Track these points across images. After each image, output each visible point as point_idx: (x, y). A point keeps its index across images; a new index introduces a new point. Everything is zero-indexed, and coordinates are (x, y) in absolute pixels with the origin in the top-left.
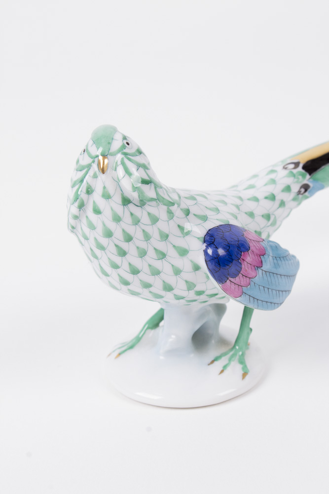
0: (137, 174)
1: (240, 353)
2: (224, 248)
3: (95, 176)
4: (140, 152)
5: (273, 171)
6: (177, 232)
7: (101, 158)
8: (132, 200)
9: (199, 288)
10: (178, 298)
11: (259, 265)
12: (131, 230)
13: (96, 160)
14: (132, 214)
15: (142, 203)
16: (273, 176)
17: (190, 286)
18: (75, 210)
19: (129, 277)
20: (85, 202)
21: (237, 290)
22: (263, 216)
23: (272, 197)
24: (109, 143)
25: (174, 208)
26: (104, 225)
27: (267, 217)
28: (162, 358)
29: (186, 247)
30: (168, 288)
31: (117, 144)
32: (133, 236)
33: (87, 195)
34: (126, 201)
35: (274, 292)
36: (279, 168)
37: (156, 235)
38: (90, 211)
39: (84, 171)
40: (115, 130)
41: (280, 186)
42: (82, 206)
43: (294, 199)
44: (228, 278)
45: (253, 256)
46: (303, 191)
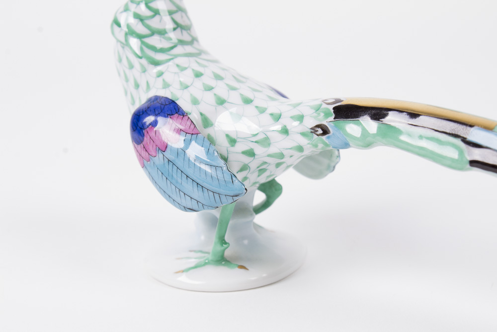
11: (163, 149)
46: (320, 131)
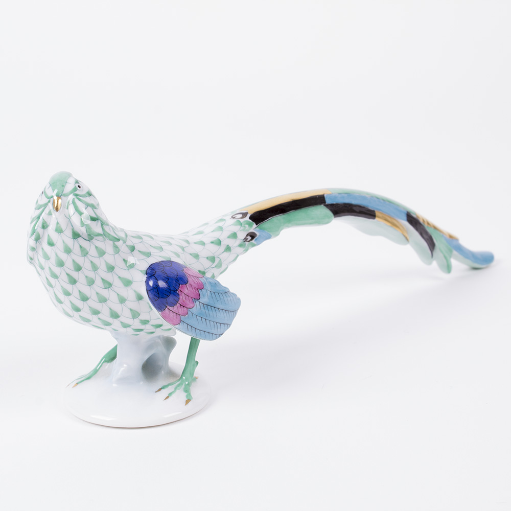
0: (87, 212)
1: (187, 383)
2: (163, 280)
3: (50, 214)
4: (90, 194)
5: (222, 220)
6: (122, 264)
7: (55, 198)
8: (81, 234)
9: (143, 317)
10: (126, 326)
11: (198, 297)
12: (80, 260)
13: (52, 200)
14: (81, 247)
15: (90, 237)
16: (221, 224)
17: (135, 314)
18: (32, 242)
19: (79, 304)
20: (41, 236)
21: (175, 318)
22: (207, 258)
23: (219, 243)
24: (63, 186)
25: (119, 244)
26: (57, 256)
27: (212, 259)
28: (114, 385)
29: (130, 279)
30: (115, 315)
31: (70, 187)
32: (82, 266)
33: (43, 230)
34: (76, 235)
35: (212, 323)
36: (228, 218)
37: (103, 267)
38: (45, 245)
39: (41, 210)
40: (70, 175)
41: (227, 233)
42: (38, 239)
43: (240, 245)
44: (166, 307)
45: (191, 289)
46: (249, 238)
